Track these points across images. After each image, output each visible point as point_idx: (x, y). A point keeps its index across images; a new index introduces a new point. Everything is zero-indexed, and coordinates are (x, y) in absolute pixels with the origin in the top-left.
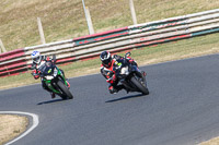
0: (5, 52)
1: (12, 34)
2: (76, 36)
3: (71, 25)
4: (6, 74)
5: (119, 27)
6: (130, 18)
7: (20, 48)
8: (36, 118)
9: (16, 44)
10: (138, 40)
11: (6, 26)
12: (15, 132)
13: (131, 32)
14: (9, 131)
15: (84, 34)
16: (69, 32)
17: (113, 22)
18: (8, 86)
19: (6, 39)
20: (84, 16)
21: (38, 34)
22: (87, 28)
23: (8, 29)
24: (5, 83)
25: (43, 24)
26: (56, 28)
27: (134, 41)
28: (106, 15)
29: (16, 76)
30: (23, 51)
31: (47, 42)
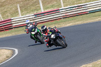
0: (3, 20)
1: (6, 12)
2: (35, 13)
3: (33, 8)
4: (3, 30)
5: (56, 9)
6: (60, 4)
7: (9, 18)
8: (16, 51)
9: (8, 16)
10: (64, 15)
11: (3, 8)
12: (7, 57)
13: (61, 11)
14: (4, 57)
15: (39, 12)
16: (32, 11)
17: (52, 6)
18: (4, 36)
19: (3, 14)
20: (39, 4)
21: (18, 12)
22: (40, 9)
23: (4, 9)
24: (2, 35)
25: (20, 7)
26: (26, 9)
27: (62, 15)
28: (49, 3)
29: (8, 31)
30: (11, 20)
31: (22, 15)
